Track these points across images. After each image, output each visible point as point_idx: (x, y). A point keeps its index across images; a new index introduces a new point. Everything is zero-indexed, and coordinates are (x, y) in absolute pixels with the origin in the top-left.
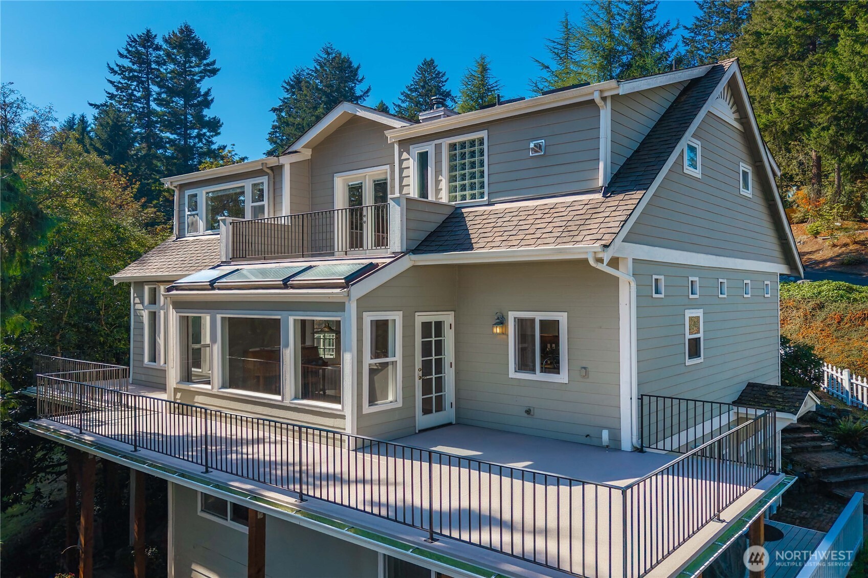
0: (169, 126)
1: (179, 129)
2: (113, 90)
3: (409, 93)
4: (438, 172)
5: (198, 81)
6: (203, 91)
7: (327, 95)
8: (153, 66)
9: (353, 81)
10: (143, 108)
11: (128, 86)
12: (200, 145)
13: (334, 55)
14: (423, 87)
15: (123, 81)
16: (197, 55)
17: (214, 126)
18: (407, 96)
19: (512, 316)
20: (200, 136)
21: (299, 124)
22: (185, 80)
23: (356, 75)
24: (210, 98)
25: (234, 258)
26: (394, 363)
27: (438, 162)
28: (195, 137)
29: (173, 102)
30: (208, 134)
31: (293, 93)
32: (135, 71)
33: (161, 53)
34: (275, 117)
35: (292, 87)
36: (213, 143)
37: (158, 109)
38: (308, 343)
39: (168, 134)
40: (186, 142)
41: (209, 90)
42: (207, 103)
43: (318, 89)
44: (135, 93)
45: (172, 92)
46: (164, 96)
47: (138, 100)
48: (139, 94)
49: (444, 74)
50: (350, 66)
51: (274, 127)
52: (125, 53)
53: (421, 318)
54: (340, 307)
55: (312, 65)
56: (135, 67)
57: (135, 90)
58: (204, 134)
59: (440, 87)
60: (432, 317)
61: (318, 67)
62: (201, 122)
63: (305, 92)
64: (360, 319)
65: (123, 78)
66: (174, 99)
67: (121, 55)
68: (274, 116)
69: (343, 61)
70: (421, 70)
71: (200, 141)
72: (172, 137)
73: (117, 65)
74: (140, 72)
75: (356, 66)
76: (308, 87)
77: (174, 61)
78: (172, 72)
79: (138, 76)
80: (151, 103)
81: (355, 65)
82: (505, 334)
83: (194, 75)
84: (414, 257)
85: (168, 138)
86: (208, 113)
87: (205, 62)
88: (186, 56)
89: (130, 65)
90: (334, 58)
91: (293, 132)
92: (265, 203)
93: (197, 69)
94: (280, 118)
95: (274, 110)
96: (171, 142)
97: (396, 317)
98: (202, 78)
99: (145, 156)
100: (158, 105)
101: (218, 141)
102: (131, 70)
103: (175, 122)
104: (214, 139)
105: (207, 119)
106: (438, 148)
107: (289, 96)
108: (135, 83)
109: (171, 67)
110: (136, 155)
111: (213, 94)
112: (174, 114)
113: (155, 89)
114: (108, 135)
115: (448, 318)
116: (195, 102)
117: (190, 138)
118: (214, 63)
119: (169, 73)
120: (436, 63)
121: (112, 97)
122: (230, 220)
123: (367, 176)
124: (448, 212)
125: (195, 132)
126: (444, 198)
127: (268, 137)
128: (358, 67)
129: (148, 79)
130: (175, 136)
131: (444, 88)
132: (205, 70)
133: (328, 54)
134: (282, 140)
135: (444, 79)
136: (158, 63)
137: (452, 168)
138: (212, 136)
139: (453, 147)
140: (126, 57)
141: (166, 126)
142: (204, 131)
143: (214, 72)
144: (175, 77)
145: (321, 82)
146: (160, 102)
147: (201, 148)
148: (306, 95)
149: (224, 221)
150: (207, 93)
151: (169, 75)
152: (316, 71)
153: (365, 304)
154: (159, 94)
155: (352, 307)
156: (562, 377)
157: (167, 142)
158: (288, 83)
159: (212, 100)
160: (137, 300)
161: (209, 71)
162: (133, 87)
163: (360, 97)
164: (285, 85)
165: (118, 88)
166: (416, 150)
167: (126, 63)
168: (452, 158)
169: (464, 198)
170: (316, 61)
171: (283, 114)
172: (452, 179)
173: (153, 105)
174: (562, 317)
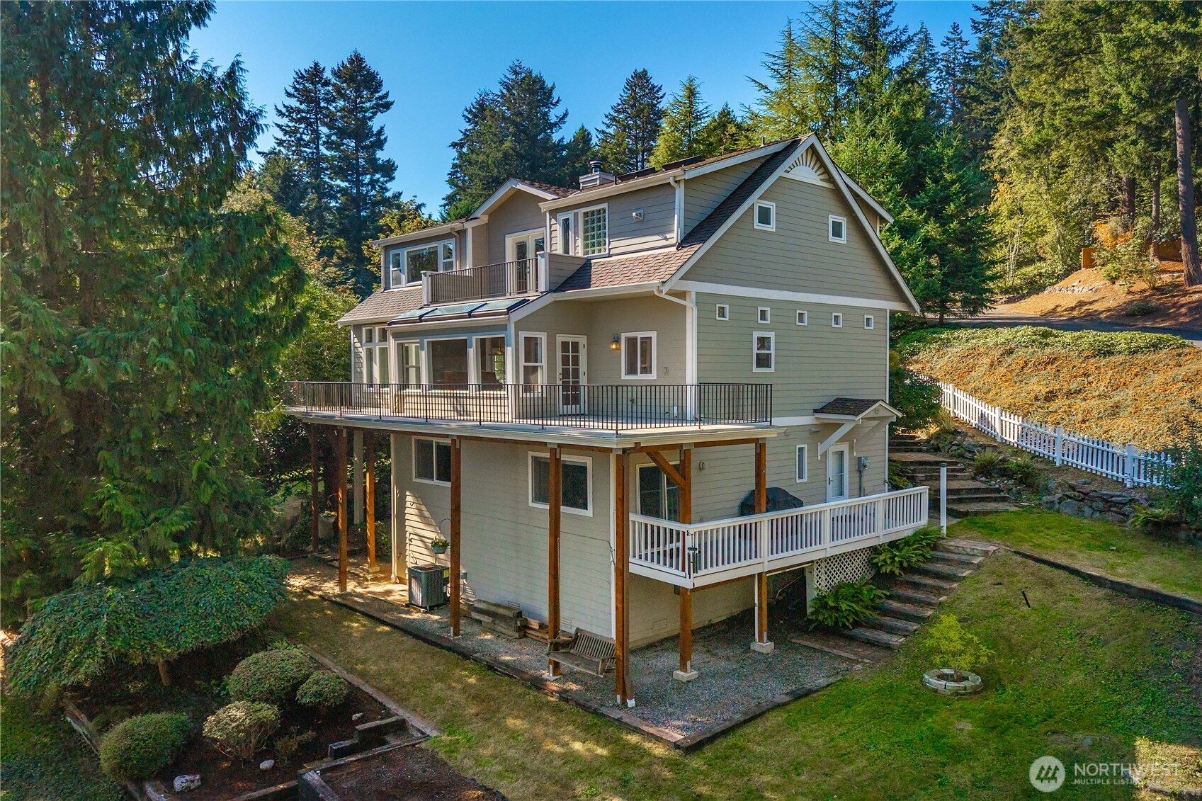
0: (340, 173)
1: (349, 175)
2: (280, 135)
3: (616, 115)
4: (576, 234)
5: (370, 118)
6: (375, 130)
7: (516, 124)
8: (323, 104)
9: (545, 105)
10: (312, 153)
11: (296, 130)
12: (374, 192)
13: (523, 75)
14: (633, 106)
15: (291, 124)
16: (368, 88)
17: (388, 169)
18: (613, 119)
19: (624, 336)
20: (373, 183)
21: (483, 162)
22: (357, 119)
23: (550, 96)
24: (382, 137)
25: (432, 302)
26: (542, 367)
27: (576, 226)
28: (368, 184)
29: (343, 144)
30: (382, 179)
31: (476, 123)
32: (303, 111)
33: (330, 88)
34: (456, 154)
35: (475, 116)
36: (387, 190)
37: (328, 153)
38: (488, 370)
39: (339, 182)
40: (358, 190)
41: (382, 128)
42: (380, 144)
43: (505, 119)
44: (304, 137)
45: (342, 133)
46: (334, 138)
47: (306, 145)
48: (306, 138)
49: (660, 89)
50: (542, 87)
51: (455, 166)
52: (292, 91)
53: (560, 338)
54: (504, 327)
55: (498, 89)
56: (303, 107)
57: (303, 133)
58: (378, 180)
59: (655, 105)
60: (570, 339)
61: (505, 91)
62: (374, 166)
63: (490, 123)
64: (517, 336)
65: (291, 121)
66: (345, 141)
67: (289, 95)
68: (454, 153)
69: (534, 82)
70: (631, 85)
71: (373, 188)
72: (344, 184)
73: (285, 106)
74: (308, 112)
75: (549, 86)
76: (492, 117)
77: (344, 97)
78: (342, 109)
79: (305, 118)
80: (321, 147)
81: (549, 84)
82: (619, 349)
83: (365, 112)
84: (555, 295)
85: (338, 186)
86: (382, 156)
87: (377, 95)
88: (357, 90)
89: (298, 104)
90: (524, 79)
91: (476, 172)
92: (453, 259)
93: (368, 105)
94: (461, 155)
95: (454, 145)
96: (344, 191)
97: (543, 337)
98: (375, 114)
99: (316, 208)
100: (327, 149)
101: (393, 187)
102: (299, 111)
103: (347, 168)
104: (389, 185)
105: (380, 162)
106: (576, 215)
107: (471, 127)
108: (303, 126)
109: (341, 103)
110: (306, 208)
111: (386, 132)
112: (345, 158)
113: (324, 130)
114: (281, 188)
115: (582, 340)
116: (368, 142)
117: (363, 185)
118: (386, 95)
119: (339, 111)
120: (649, 75)
121: (280, 143)
122: (429, 273)
123: (530, 237)
124: (582, 263)
125: (367, 179)
126: (580, 253)
127: (447, 178)
128: (553, 88)
129: (317, 119)
130: (347, 184)
131: (660, 106)
132: (377, 105)
133: (516, 73)
134: (464, 181)
135: (660, 94)
136: (328, 101)
137: (586, 231)
138: (386, 182)
139: (586, 214)
140: (294, 96)
141: (336, 174)
142: (378, 176)
143: (387, 106)
144: (345, 116)
145: (509, 109)
146: (329, 144)
147: (374, 196)
148: (491, 126)
149: (425, 274)
150: (380, 132)
151: (339, 114)
152: (503, 95)
153: (520, 326)
154: (328, 136)
155: (512, 328)
156: (653, 376)
157: (338, 192)
158: (470, 112)
159: (385, 139)
160: (356, 340)
161: (382, 106)
162: (301, 130)
163: (555, 124)
164: (466, 113)
165: (286, 133)
166: (561, 217)
167: (294, 103)
168: (586, 223)
169: (593, 252)
170: (502, 83)
171: (465, 150)
172: (586, 238)
173: (323, 149)
174: (653, 335)
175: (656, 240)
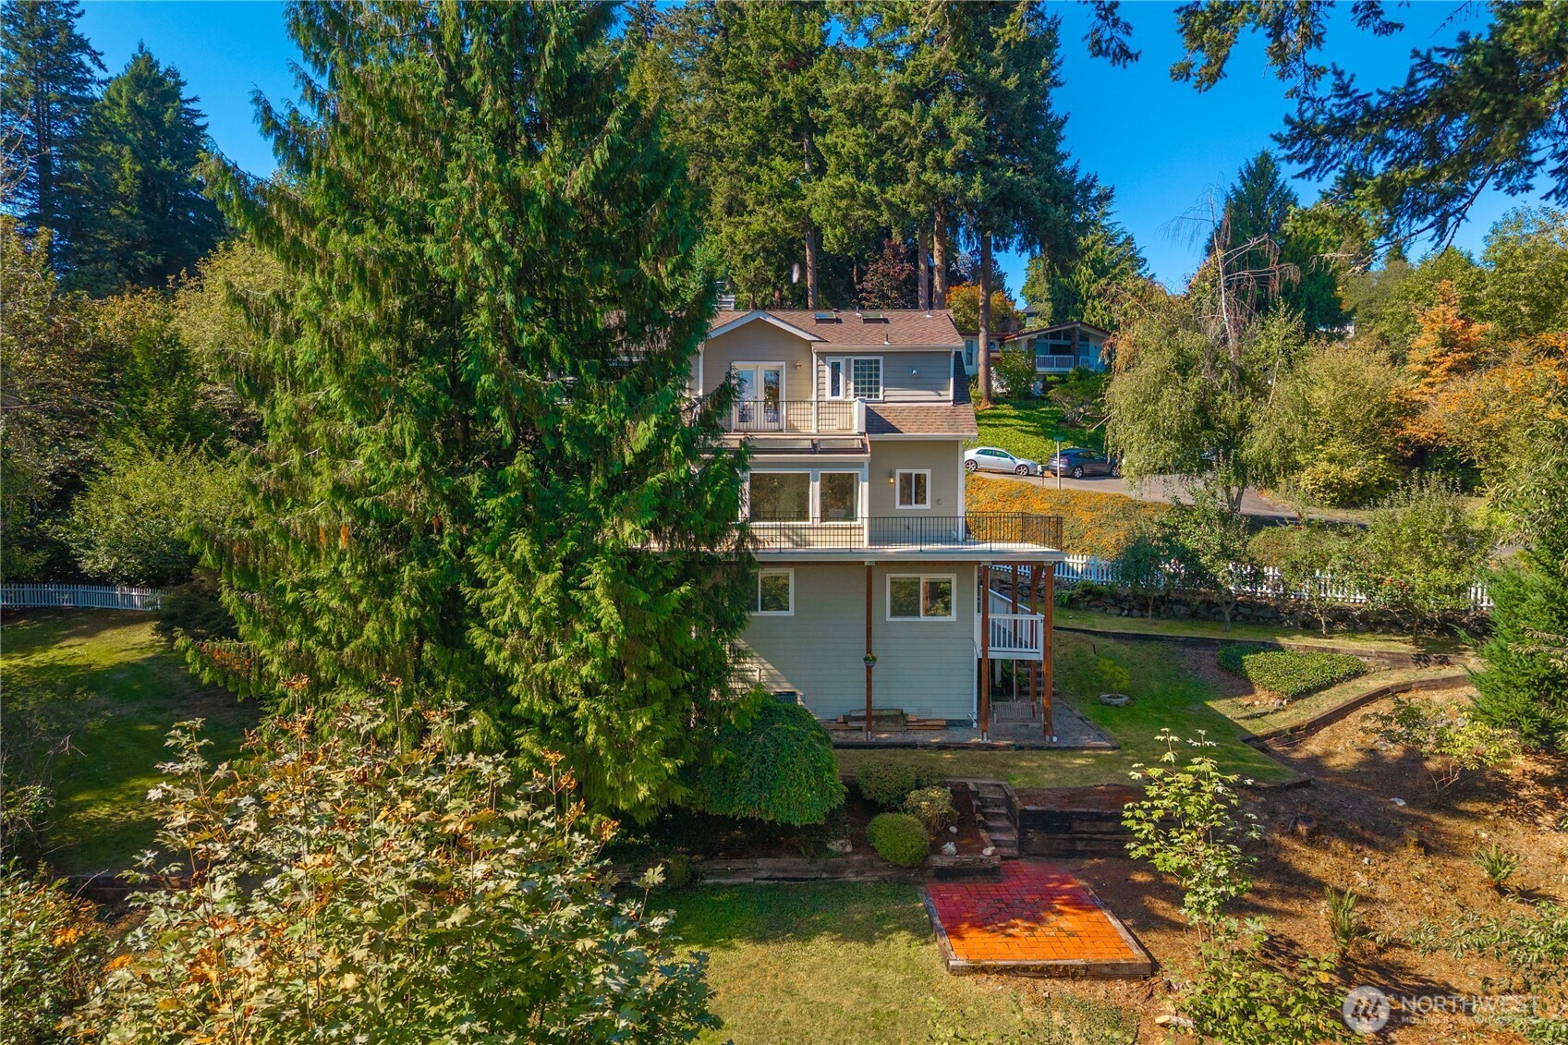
4: (847, 377)
19: (898, 472)
27: (846, 371)
82: (895, 483)
106: (848, 361)
123: (759, 368)
137: (855, 376)
139: (856, 362)
155: (867, 466)
156: (927, 506)
166: (831, 360)
168: (856, 369)
169: (863, 396)
172: (856, 383)
174: (928, 472)
175: (928, 395)
